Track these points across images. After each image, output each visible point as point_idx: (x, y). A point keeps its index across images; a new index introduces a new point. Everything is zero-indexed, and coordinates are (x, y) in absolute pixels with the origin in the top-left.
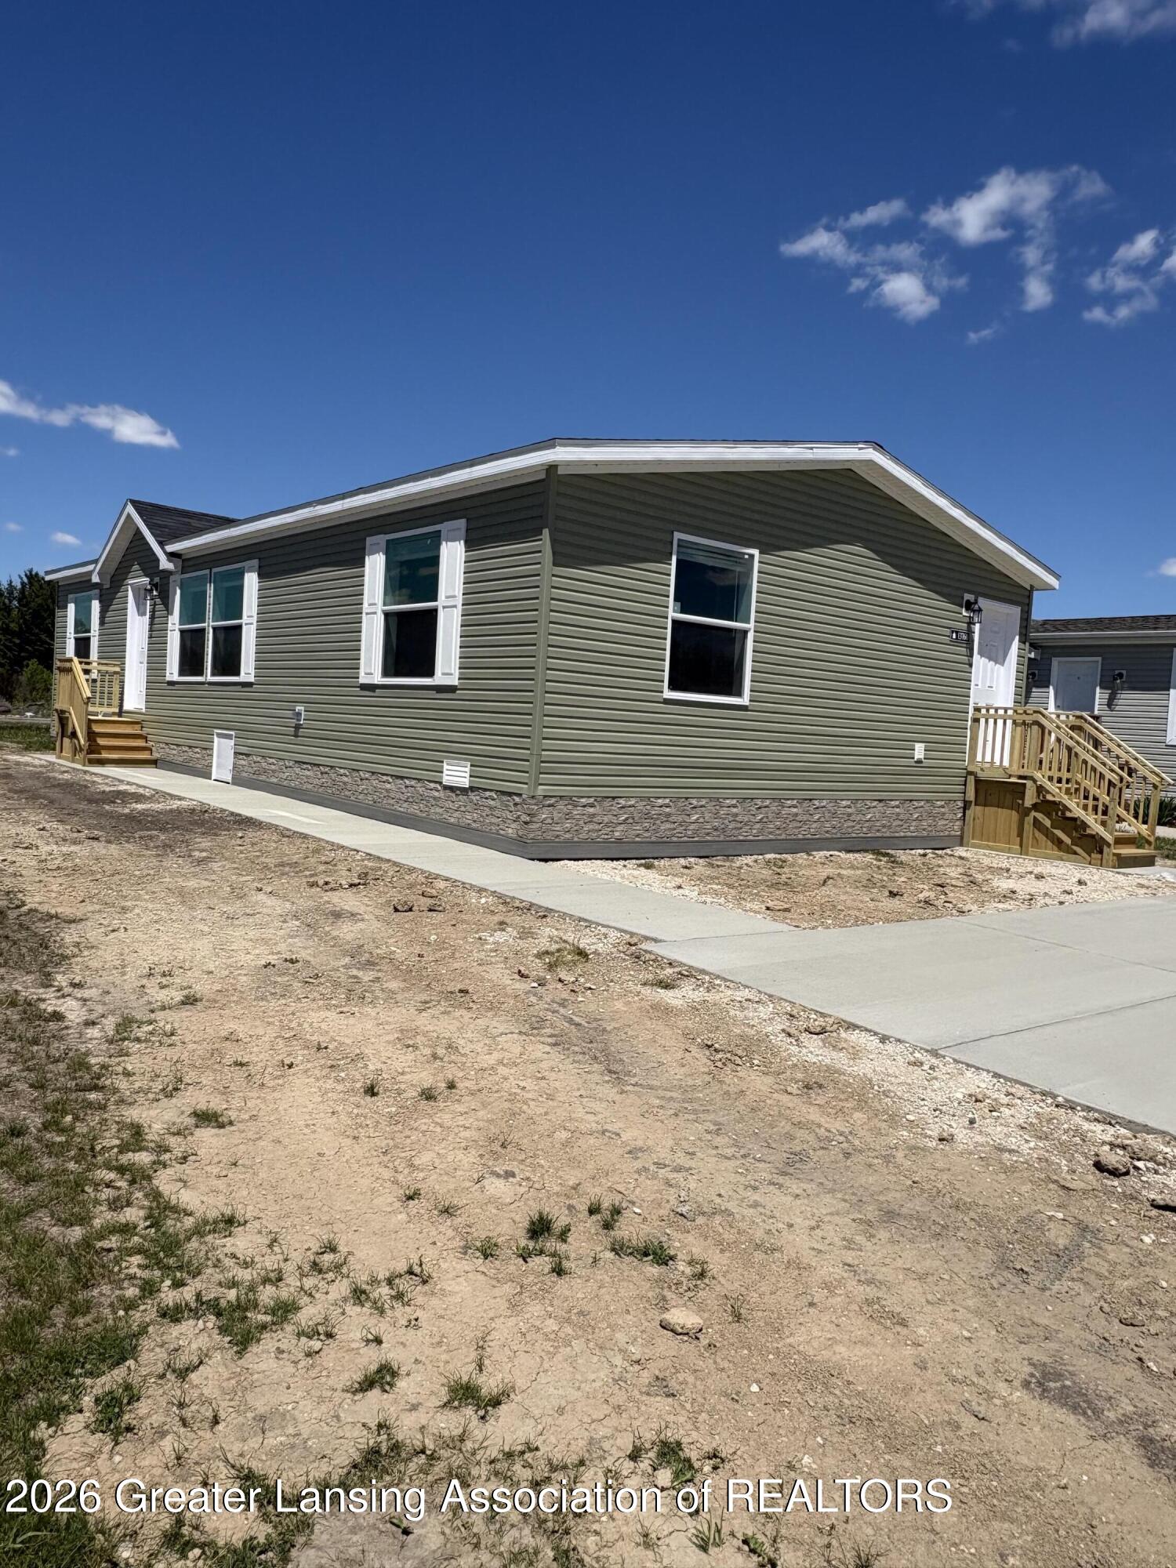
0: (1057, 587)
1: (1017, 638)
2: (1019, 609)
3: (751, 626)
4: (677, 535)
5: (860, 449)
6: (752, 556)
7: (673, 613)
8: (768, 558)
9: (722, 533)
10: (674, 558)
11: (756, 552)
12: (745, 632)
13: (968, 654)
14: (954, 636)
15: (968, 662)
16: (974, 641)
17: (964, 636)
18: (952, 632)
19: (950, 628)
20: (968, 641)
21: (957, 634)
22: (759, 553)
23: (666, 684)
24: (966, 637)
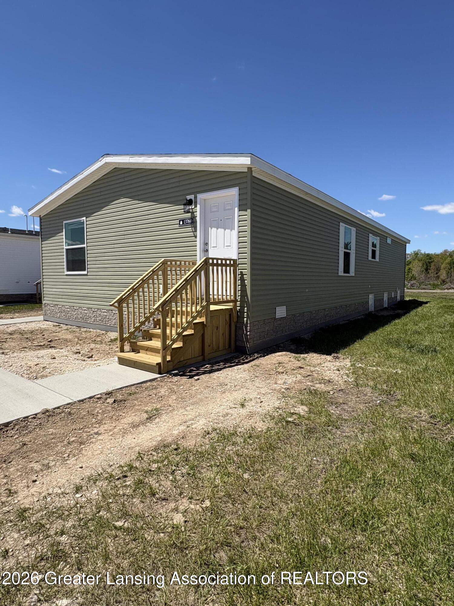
1: (236, 209)
2: (236, 189)
3: (86, 245)
4: (64, 222)
6: (84, 221)
7: (66, 246)
8: (89, 218)
9: (78, 216)
10: (64, 230)
12: (85, 248)
13: (194, 231)
14: (181, 223)
15: (193, 235)
16: (196, 222)
17: (188, 221)
18: (180, 221)
19: (178, 219)
20: (192, 223)
21: (183, 221)
22: (86, 218)
23: (65, 270)
24: (190, 221)
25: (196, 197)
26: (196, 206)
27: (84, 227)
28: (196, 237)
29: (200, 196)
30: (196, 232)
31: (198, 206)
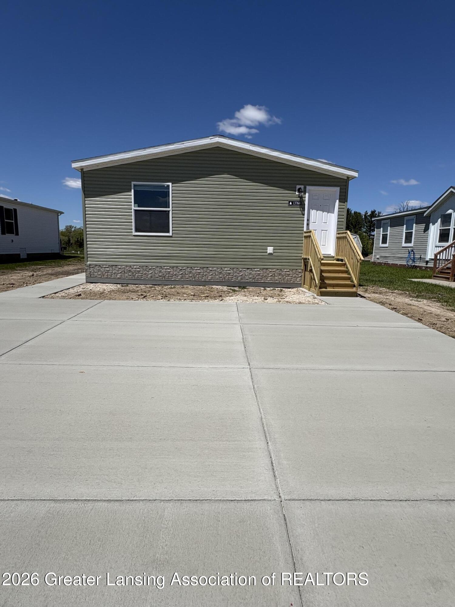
0: (357, 176)
1: (338, 201)
2: (338, 189)
3: (170, 209)
4: (133, 183)
5: (210, 139)
6: (168, 186)
7: (134, 207)
8: (174, 185)
9: (153, 179)
10: (133, 191)
11: (170, 184)
12: (169, 211)
13: (302, 210)
14: (291, 203)
15: (301, 213)
16: (305, 204)
17: (298, 203)
18: (289, 202)
19: (288, 201)
20: (301, 205)
21: (292, 202)
22: (172, 184)
23: (133, 230)
24: (299, 203)
25: (305, 188)
26: (305, 194)
27: (169, 192)
28: (304, 215)
29: (308, 188)
30: (304, 211)
31: (307, 195)
